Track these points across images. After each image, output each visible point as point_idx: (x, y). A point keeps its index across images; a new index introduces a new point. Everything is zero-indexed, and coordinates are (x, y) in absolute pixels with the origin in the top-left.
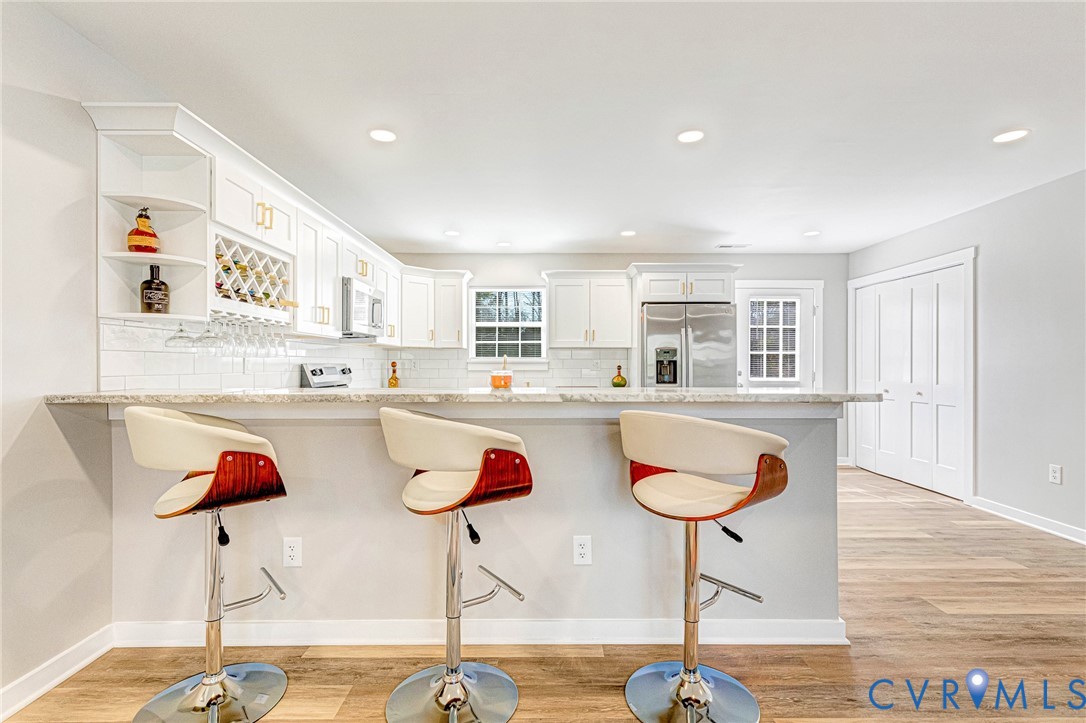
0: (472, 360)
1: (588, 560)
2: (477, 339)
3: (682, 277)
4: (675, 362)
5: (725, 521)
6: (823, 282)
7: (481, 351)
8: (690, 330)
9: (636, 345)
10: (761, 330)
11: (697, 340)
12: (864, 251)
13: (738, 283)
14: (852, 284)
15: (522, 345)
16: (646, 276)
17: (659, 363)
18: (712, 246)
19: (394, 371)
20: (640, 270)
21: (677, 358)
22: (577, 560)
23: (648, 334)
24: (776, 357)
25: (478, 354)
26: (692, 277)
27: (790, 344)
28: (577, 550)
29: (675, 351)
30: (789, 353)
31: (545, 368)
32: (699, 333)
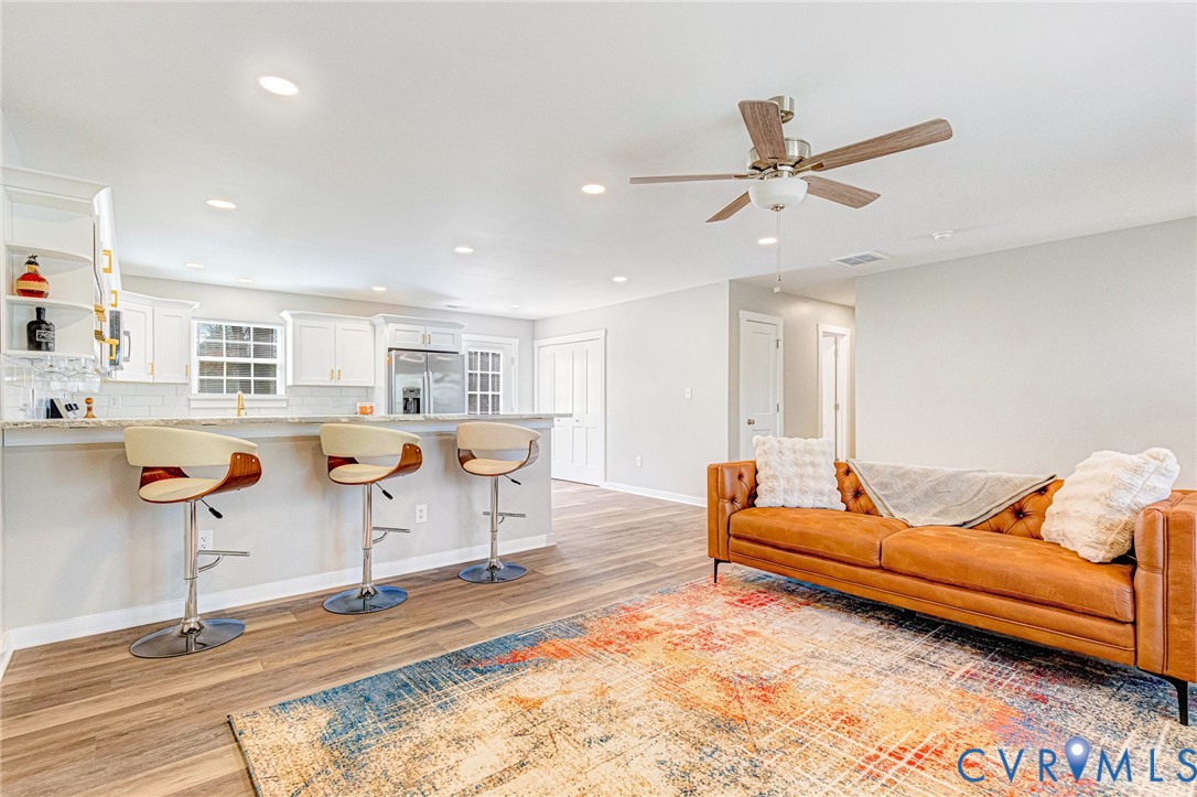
0: (194, 397)
1: (425, 520)
2: (201, 374)
3: (421, 329)
4: (418, 400)
5: (511, 476)
6: (517, 340)
7: (205, 387)
8: (431, 373)
9: (382, 383)
10: (476, 374)
11: (437, 381)
12: (544, 320)
13: (464, 337)
14: (537, 343)
15: (255, 381)
16: (392, 326)
17: (406, 400)
18: (442, 305)
19: (89, 409)
20: (388, 320)
21: (421, 396)
22: (418, 520)
23: (396, 373)
24: (486, 396)
25: (202, 390)
26: (430, 330)
27: (496, 387)
28: (418, 514)
29: (419, 390)
30: (496, 393)
31: (284, 405)
32: (438, 376)
